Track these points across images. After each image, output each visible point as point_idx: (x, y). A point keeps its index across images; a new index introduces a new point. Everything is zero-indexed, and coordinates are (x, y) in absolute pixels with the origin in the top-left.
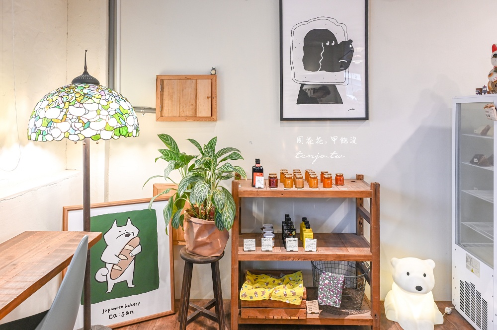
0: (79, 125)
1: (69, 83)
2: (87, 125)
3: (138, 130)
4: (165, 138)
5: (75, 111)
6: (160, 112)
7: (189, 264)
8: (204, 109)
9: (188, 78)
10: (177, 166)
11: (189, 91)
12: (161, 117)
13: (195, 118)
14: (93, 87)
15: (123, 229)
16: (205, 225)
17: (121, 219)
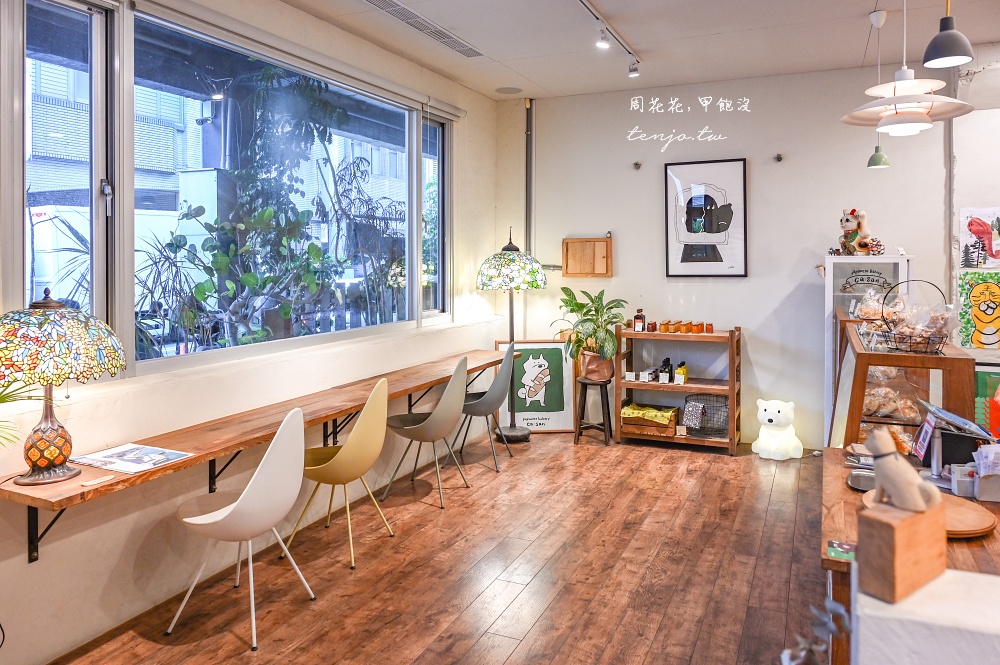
0: (507, 280)
1: (499, 251)
2: (512, 280)
3: (545, 283)
4: (565, 290)
5: (505, 271)
6: (564, 269)
7: (585, 387)
8: (600, 268)
9: (588, 241)
10: (572, 311)
11: (589, 251)
12: (566, 274)
13: (593, 274)
14: (515, 254)
15: (537, 361)
16: (594, 357)
17: (536, 354)
